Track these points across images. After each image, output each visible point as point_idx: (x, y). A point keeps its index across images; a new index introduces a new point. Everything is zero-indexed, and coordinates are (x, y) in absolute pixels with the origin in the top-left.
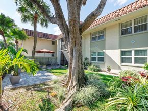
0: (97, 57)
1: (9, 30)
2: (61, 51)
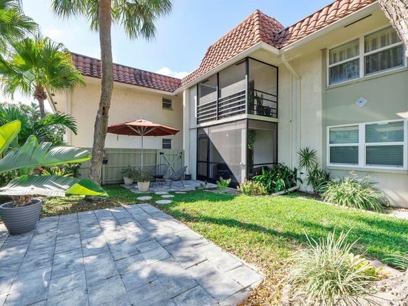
0: (362, 145)
1: (10, 47)
2: (198, 129)
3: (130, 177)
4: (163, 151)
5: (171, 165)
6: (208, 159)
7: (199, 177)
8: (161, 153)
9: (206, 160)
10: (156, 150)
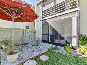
2: (42, 20)
3: (6, 44)
4: (27, 30)
5: (31, 36)
6: (48, 33)
7: (43, 41)
8: (26, 31)
9: (47, 34)
10: (23, 29)
